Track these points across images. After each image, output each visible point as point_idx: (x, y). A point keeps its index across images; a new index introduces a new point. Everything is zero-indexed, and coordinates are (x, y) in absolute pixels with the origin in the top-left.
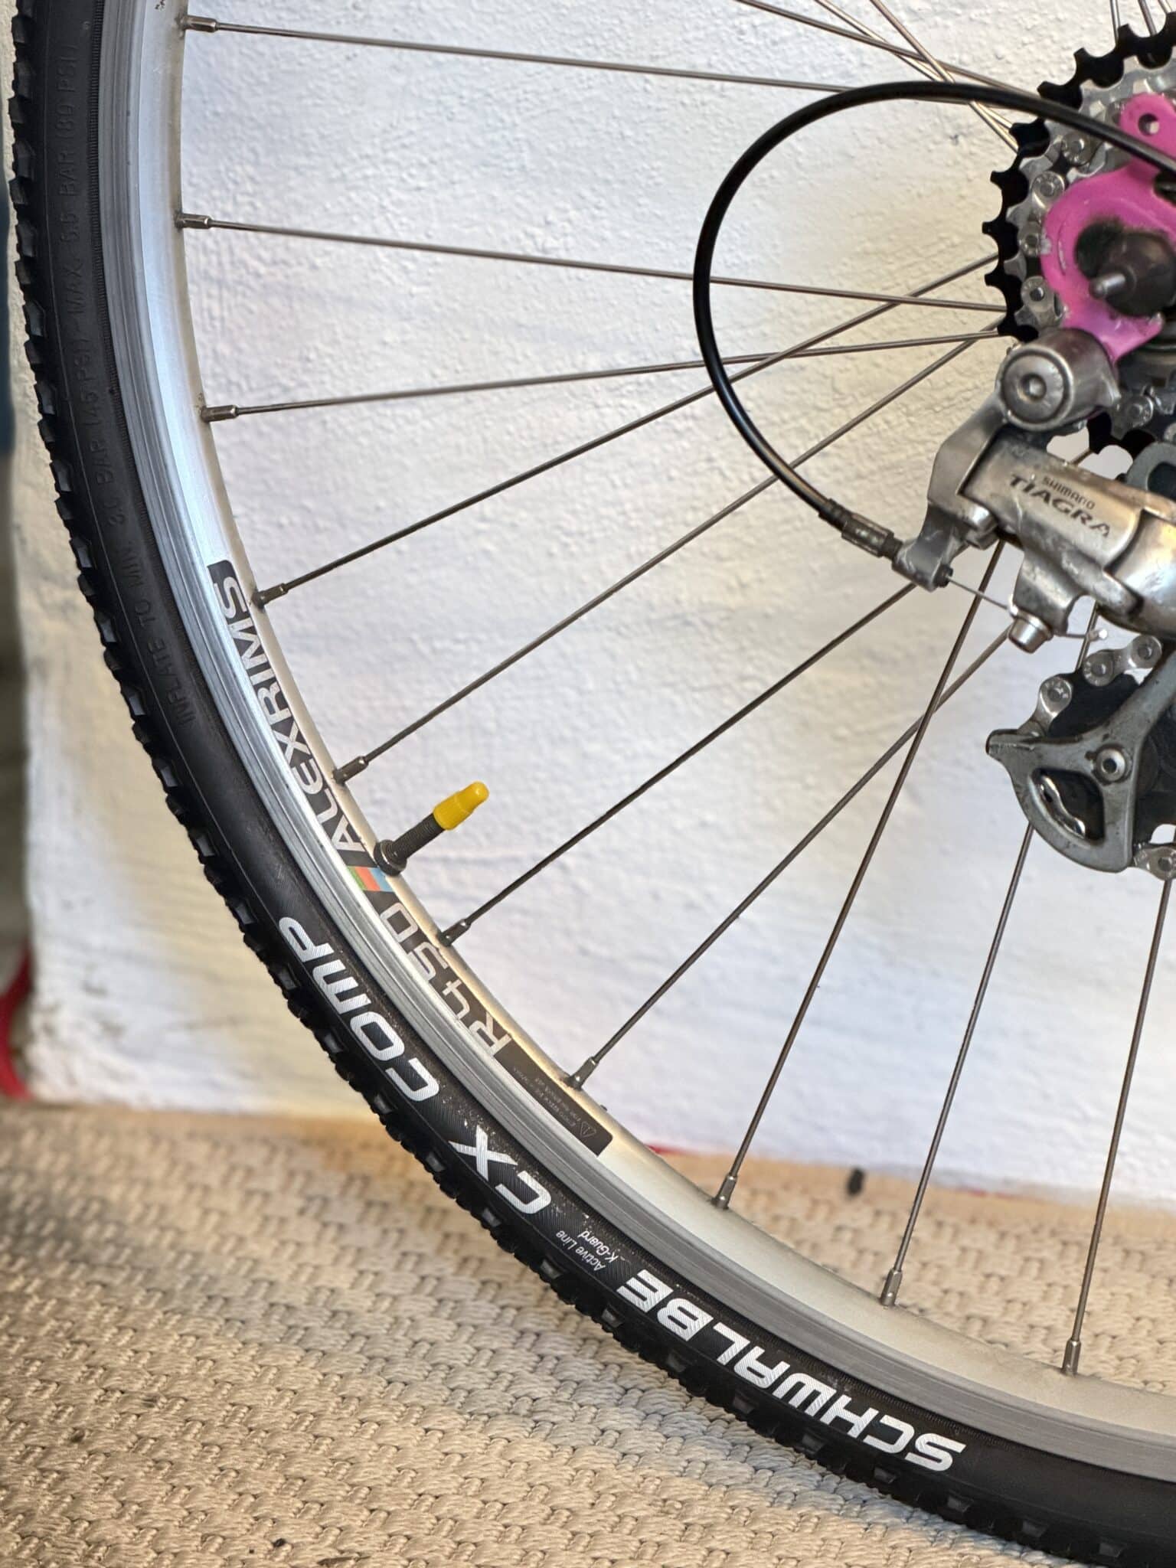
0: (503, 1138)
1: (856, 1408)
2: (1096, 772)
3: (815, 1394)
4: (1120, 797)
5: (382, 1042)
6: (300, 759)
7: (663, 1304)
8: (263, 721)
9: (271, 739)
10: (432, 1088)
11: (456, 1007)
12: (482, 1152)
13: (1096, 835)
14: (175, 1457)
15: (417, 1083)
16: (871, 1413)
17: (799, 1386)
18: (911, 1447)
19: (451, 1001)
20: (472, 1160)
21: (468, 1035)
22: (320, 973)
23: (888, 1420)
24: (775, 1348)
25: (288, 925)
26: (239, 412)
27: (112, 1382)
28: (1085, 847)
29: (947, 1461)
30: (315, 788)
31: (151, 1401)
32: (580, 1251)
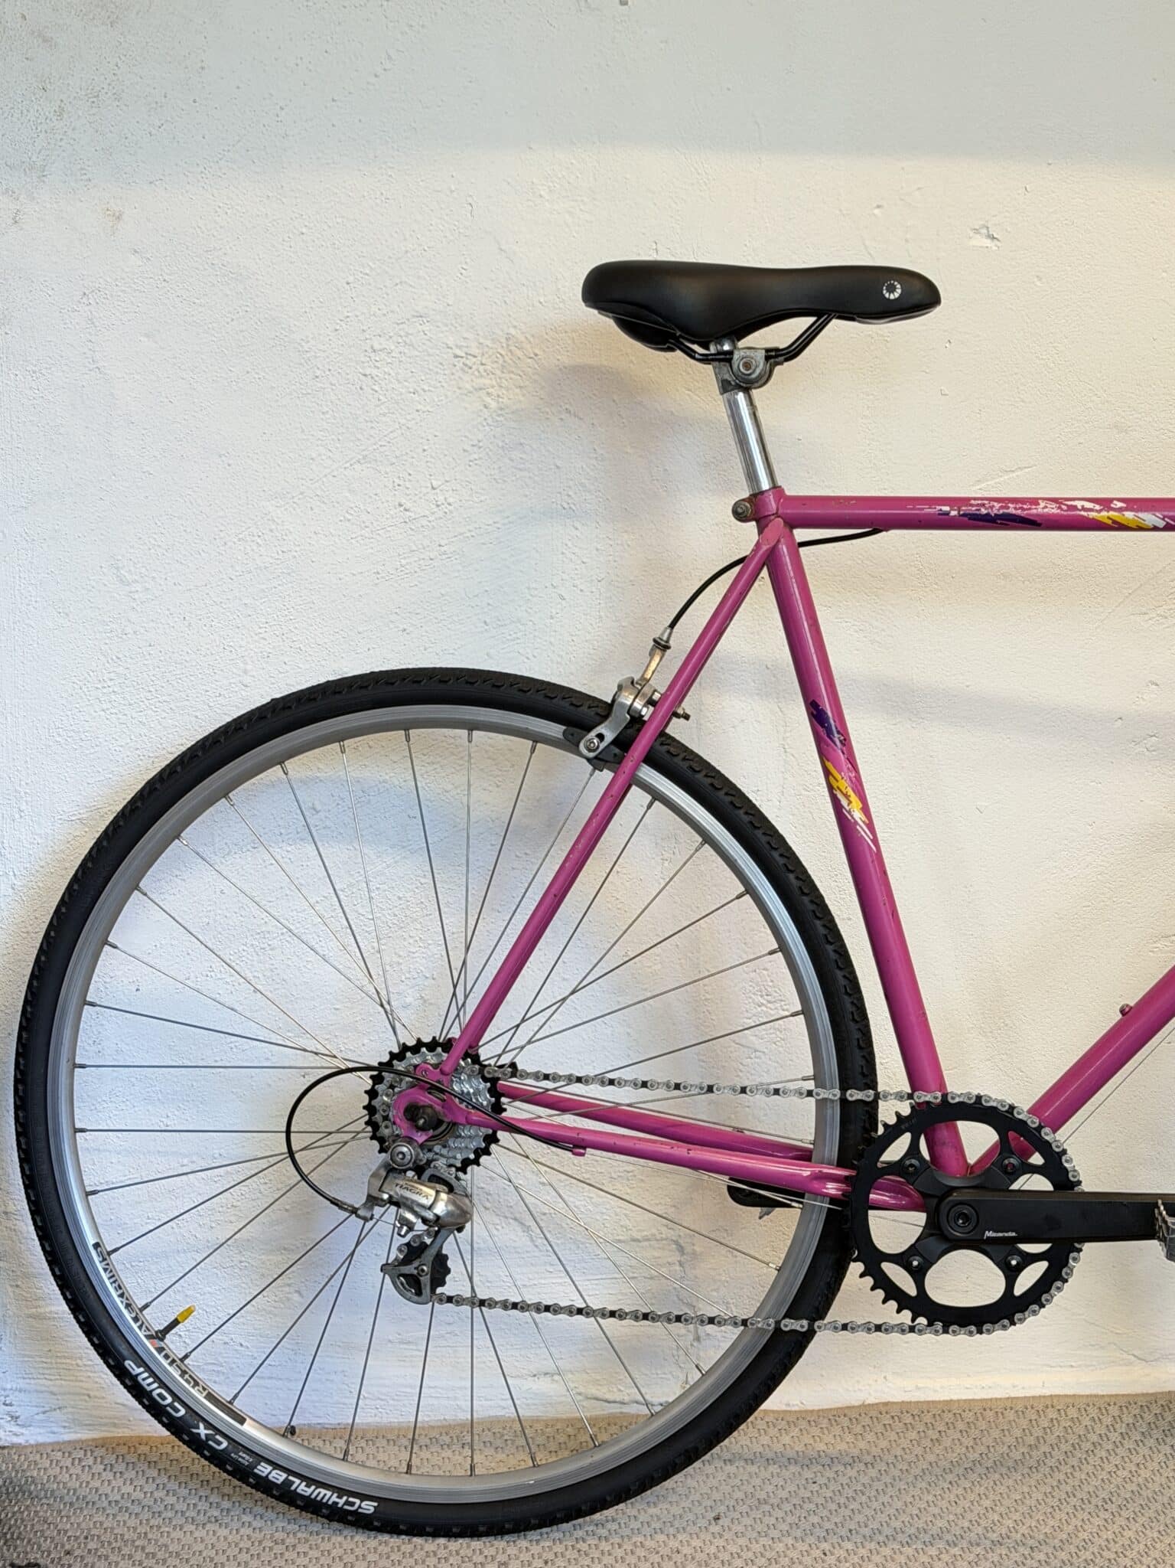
0: (209, 1425)
1: (339, 1497)
2: (418, 1273)
3: (325, 1495)
4: (425, 1280)
5: (164, 1398)
6: (128, 1306)
7: (270, 1473)
8: (114, 1294)
9: (118, 1300)
10: (183, 1412)
11: (189, 1383)
12: (202, 1431)
13: (419, 1293)
14: (105, 1553)
15: (177, 1411)
16: (345, 1498)
17: (319, 1493)
18: (360, 1507)
19: (187, 1381)
20: (199, 1434)
21: (194, 1392)
22: (140, 1378)
23: (351, 1499)
24: (310, 1481)
25: (129, 1364)
26: (99, 1191)
27: (69, 1534)
28: (416, 1298)
29: (372, 1510)
30: (133, 1315)
31: (86, 1538)
32: (240, 1459)
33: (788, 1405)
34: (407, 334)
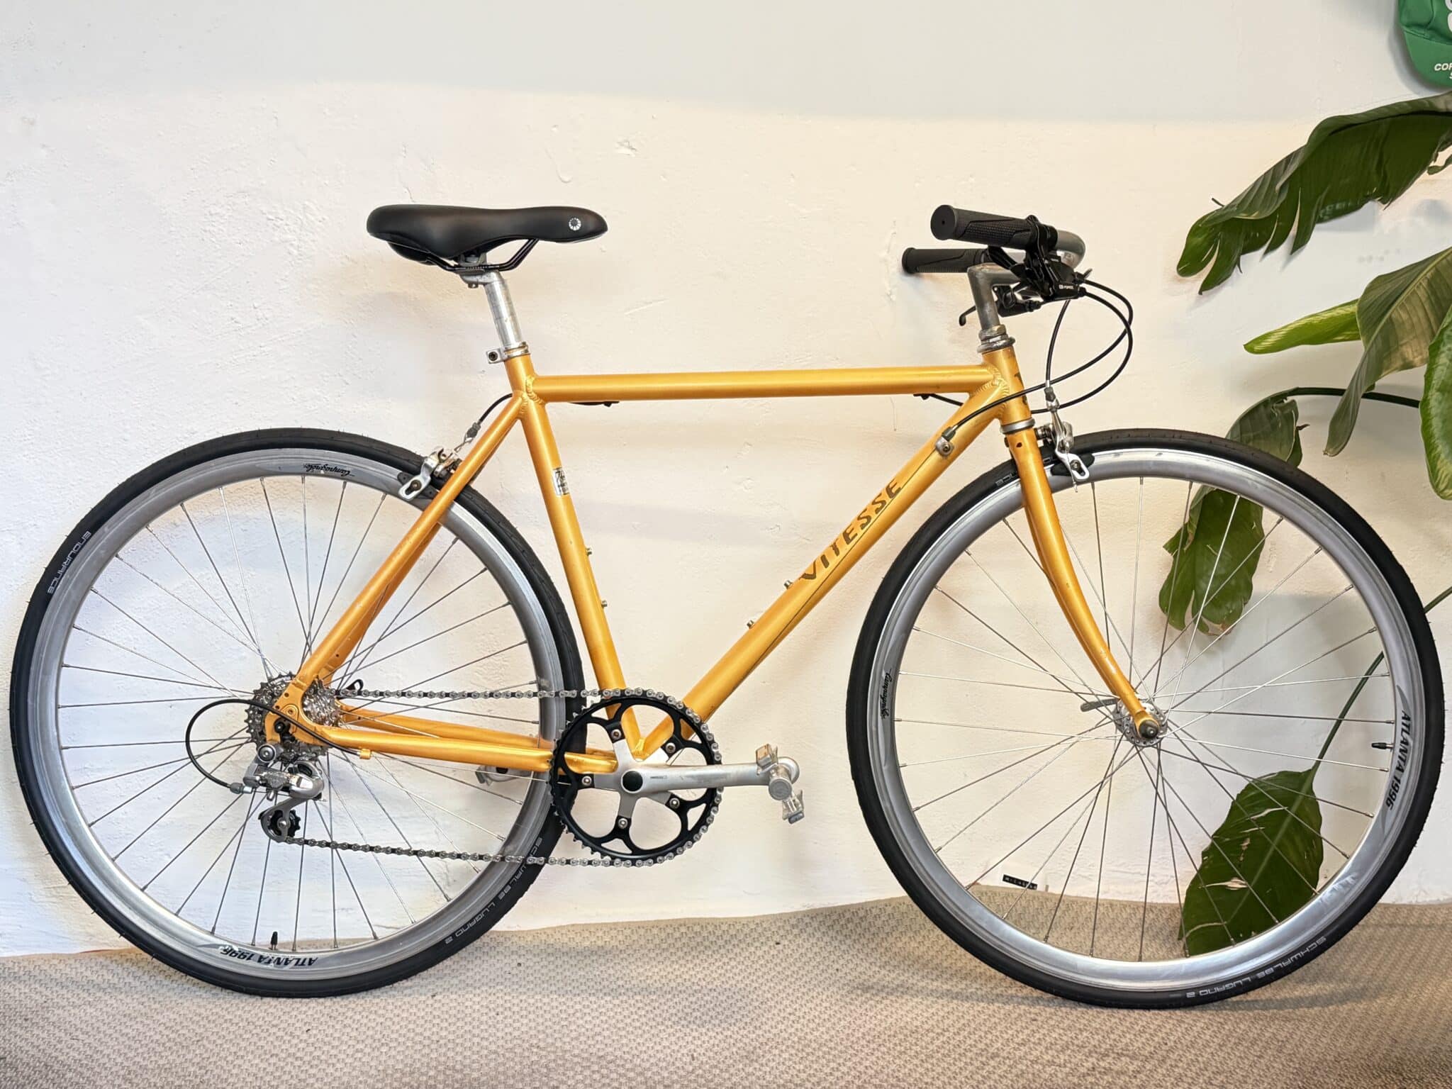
33: (509, 927)
34: (234, 204)
